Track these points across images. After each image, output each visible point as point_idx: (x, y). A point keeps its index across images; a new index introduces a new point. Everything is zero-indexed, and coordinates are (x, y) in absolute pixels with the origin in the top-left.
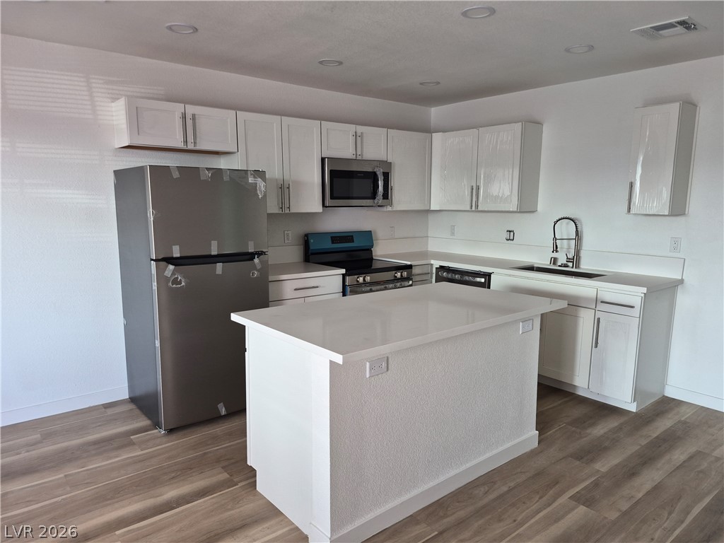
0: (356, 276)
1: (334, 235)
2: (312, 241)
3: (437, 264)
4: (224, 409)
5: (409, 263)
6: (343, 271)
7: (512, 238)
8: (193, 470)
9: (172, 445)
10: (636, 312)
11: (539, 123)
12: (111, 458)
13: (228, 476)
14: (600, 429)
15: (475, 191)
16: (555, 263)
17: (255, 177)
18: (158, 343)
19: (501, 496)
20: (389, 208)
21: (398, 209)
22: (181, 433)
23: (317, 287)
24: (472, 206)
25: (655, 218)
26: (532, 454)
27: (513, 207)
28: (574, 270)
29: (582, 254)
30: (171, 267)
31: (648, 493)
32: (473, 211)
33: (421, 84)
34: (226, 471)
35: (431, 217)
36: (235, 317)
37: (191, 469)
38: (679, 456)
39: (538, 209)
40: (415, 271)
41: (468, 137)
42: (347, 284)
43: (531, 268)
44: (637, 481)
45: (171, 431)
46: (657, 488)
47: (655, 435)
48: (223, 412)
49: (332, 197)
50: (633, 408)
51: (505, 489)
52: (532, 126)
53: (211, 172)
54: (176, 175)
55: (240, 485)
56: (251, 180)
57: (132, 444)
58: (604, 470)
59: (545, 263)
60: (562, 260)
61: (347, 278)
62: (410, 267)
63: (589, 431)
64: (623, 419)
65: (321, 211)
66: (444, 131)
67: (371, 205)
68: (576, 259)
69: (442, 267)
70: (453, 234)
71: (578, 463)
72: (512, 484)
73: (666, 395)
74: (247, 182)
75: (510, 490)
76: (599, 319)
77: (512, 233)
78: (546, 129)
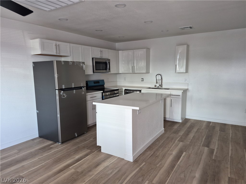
0: (105, 93)
1: (94, 81)
2: (89, 83)
3: (124, 89)
4: (77, 135)
5: (117, 89)
6: (102, 92)
7: (143, 80)
8: (79, 151)
9: (66, 146)
10: (181, 97)
11: (149, 49)
12: (49, 152)
13: (90, 150)
14: (176, 127)
15: (133, 68)
16: (156, 87)
17: (82, 64)
18: (59, 116)
19: (162, 143)
20: (110, 73)
21: (112, 73)
22: (66, 143)
23: (96, 97)
24: (132, 72)
25: (182, 73)
26: (164, 134)
27: (144, 72)
28: (161, 88)
29: (163, 84)
30: (62, 92)
31: (193, 138)
32: (133, 73)
33: (119, 37)
34: (89, 149)
35: (118, 76)
36: (94, 103)
37: (78, 151)
38: (195, 130)
39: (150, 72)
40: (119, 91)
41: (130, 52)
42: (103, 95)
43: (150, 88)
44: (189, 136)
45: (63, 143)
46: (194, 137)
47: (188, 126)
48: (76, 136)
49: (96, 70)
50: (180, 121)
51: (162, 142)
52: (148, 49)
53: (72, 62)
54: (63, 63)
55: (96, 152)
56: (81, 65)
57: (52, 148)
58: (181, 135)
59: (153, 87)
60: (158, 85)
61: (103, 94)
62: (118, 90)
63: (174, 127)
64: (180, 124)
65: (93, 74)
66: (122, 50)
67: (106, 72)
68: (161, 85)
69: (125, 89)
70: (125, 80)
71: (175, 134)
72: (164, 140)
73: (186, 118)
74: (80, 66)
75: (164, 142)
76: (171, 100)
77: (143, 79)
78: (151, 50)
